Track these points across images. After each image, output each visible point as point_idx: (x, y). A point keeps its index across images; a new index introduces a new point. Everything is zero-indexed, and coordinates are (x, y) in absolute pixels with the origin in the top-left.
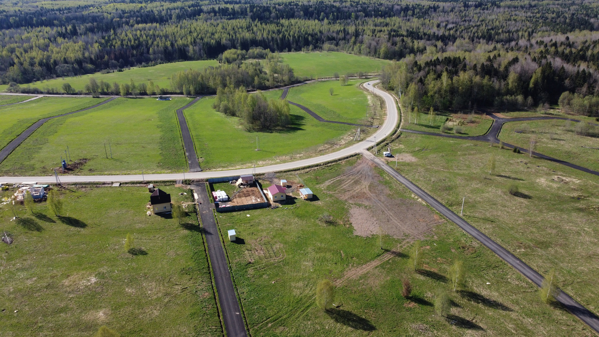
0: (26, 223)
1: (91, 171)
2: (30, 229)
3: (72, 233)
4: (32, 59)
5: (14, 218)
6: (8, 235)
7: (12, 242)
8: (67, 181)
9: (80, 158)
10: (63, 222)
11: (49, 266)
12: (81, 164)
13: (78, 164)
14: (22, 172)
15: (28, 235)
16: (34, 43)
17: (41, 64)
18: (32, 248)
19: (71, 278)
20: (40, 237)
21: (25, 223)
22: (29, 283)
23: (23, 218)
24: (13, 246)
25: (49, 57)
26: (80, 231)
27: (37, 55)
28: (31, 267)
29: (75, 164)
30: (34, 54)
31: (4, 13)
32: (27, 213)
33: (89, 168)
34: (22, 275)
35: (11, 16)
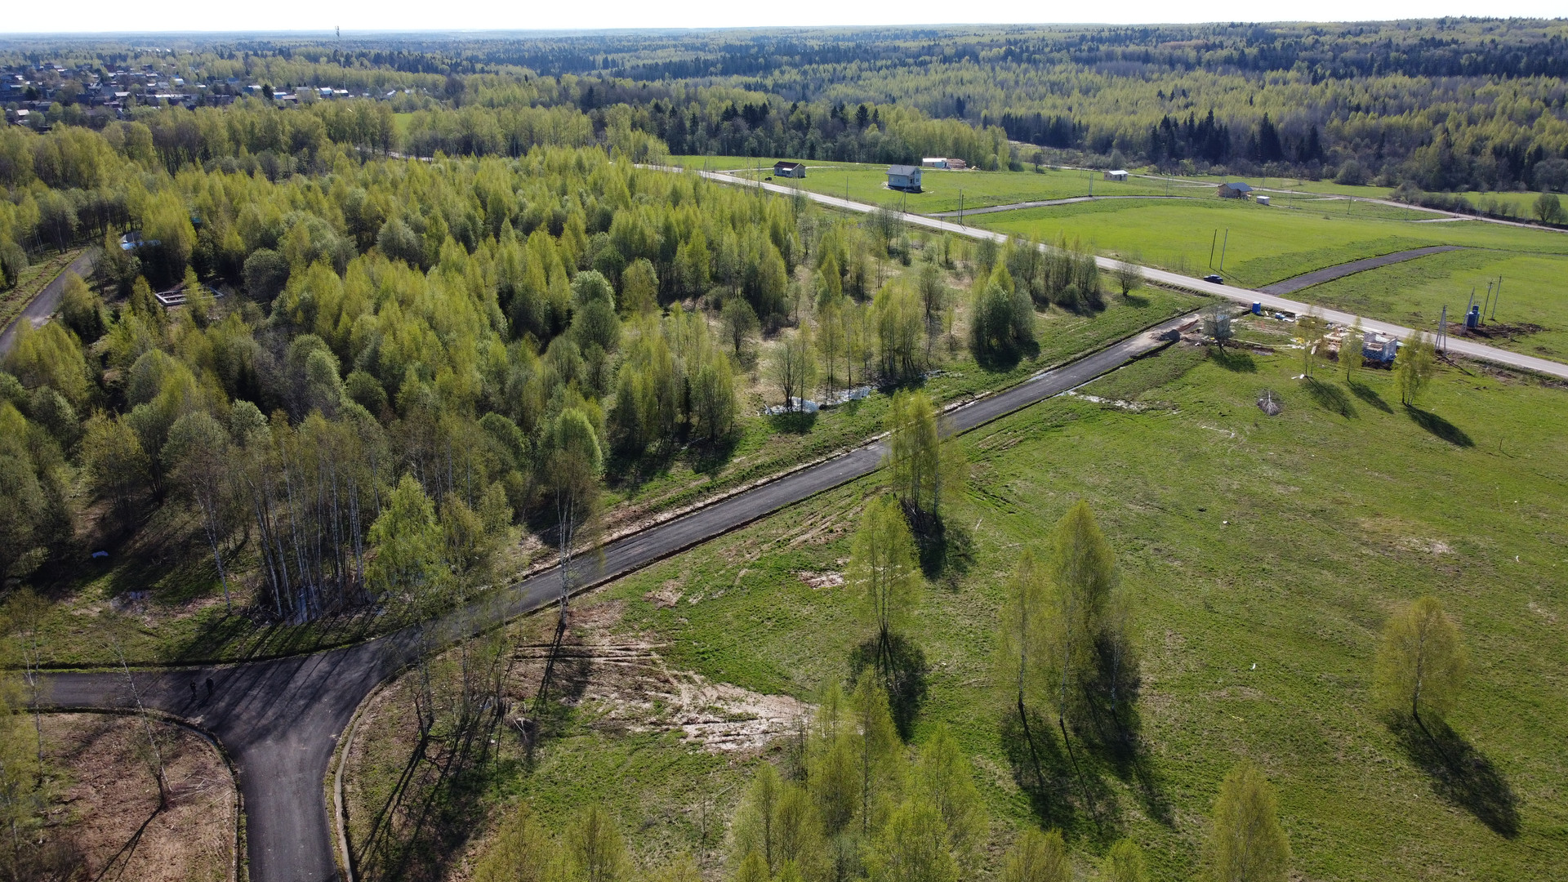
0: (1323, 394)
1: (1542, 351)
2: (1325, 405)
3: (1428, 445)
4: (1482, 139)
5: (1302, 376)
6: (1273, 400)
7: (1275, 413)
8: (1462, 351)
9: (1523, 321)
10: (1414, 418)
11: (1338, 481)
12: (1519, 331)
13: (1510, 330)
14: (1359, 309)
15: (1319, 414)
16: (1502, 104)
17: (1498, 152)
18: (1316, 438)
19: (1384, 522)
20: (1345, 427)
21: (1319, 392)
22: (1278, 490)
23: (1320, 381)
24: (1274, 419)
25: (1527, 140)
26: (1451, 450)
27: (1498, 132)
28: (1296, 468)
29: (1503, 327)
30: (1490, 128)
31: (1453, 46)
32: (1335, 377)
33: (1539, 344)
34: (1269, 471)
35: (1467, 52)
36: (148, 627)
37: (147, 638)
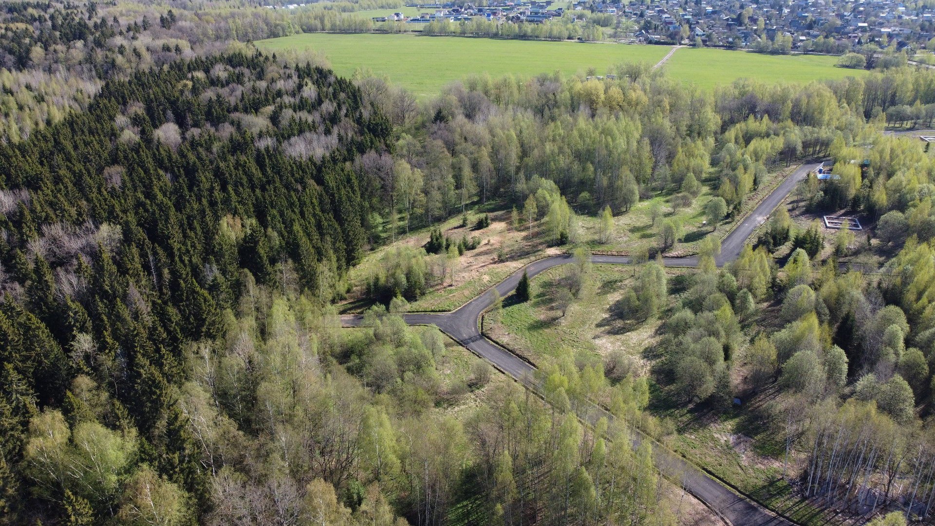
36: (743, 463)
37: (740, 471)
